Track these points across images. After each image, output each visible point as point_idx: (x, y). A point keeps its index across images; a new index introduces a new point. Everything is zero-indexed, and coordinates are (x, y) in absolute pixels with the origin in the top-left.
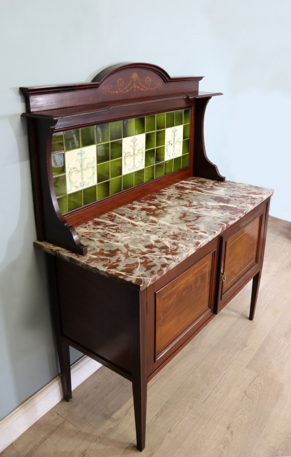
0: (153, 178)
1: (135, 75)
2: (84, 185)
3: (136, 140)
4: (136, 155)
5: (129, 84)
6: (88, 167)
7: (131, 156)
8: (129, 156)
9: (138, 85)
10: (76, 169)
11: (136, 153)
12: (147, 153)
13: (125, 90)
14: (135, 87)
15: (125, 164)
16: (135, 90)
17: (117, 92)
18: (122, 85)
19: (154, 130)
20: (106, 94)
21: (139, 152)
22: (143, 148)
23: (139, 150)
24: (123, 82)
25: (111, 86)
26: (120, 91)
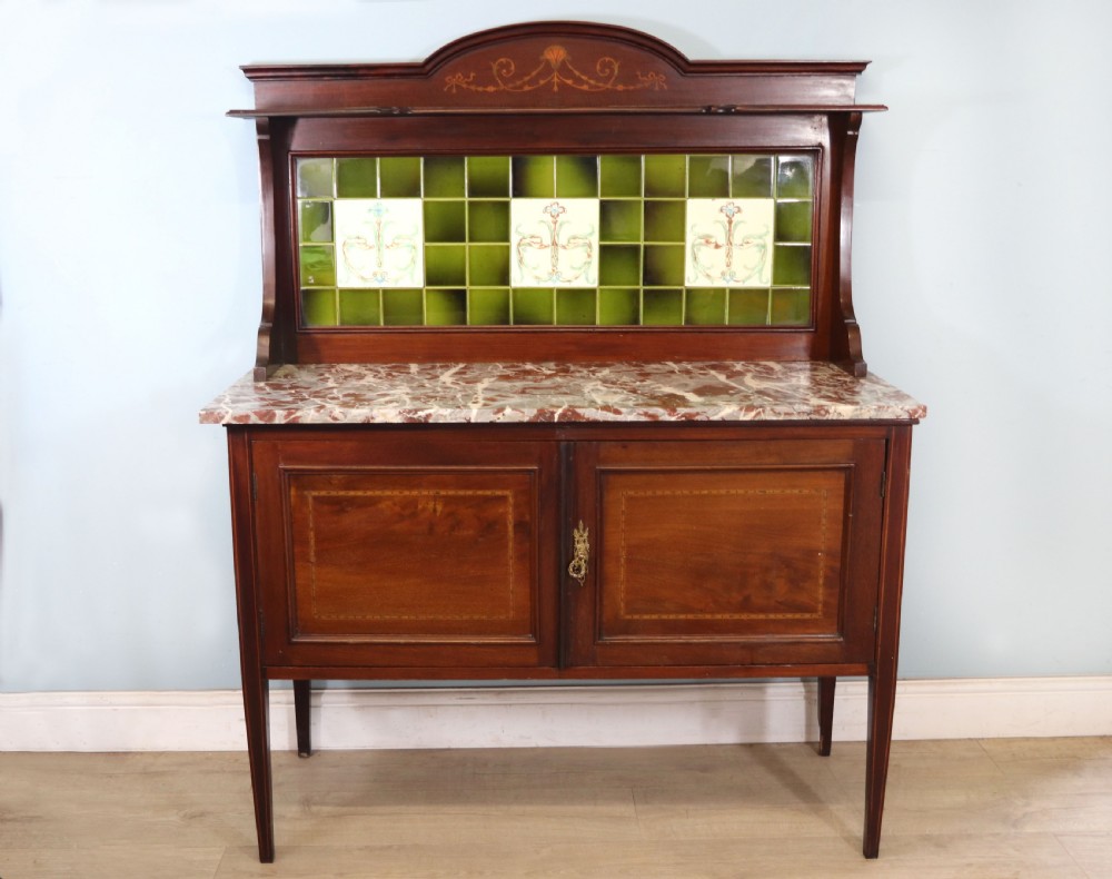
0: (636, 321)
1: (555, 53)
2: (383, 280)
3: (561, 210)
4: (564, 247)
5: (534, 73)
6: (398, 244)
7: (542, 246)
8: (538, 246)
9: (570, 75)
10: (360, 241)
11: (562, 240)
12: (604, 250)
13: (521, 87)
14: (556, 79)
15: (521, 261)
16: (556, 88)
17: (491, 89)
18: (508, 72)
19: (638, 194)
20: (454, 91)
21: (572, 241)
22: (591, 234)
23: (574, 238)
24: (513, 68)
25: (472, 75)
26: (502, 87)
